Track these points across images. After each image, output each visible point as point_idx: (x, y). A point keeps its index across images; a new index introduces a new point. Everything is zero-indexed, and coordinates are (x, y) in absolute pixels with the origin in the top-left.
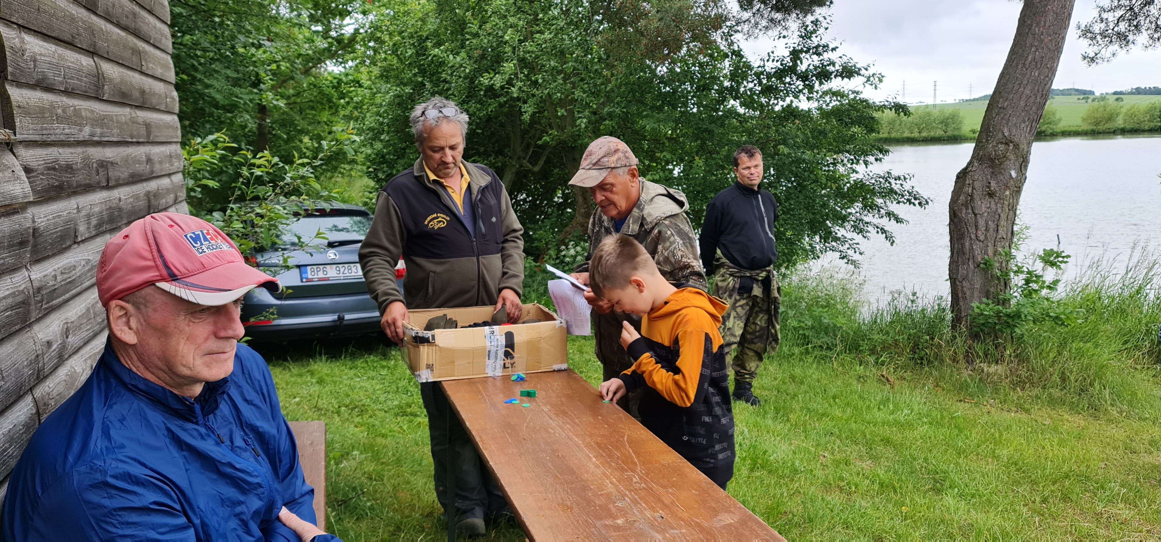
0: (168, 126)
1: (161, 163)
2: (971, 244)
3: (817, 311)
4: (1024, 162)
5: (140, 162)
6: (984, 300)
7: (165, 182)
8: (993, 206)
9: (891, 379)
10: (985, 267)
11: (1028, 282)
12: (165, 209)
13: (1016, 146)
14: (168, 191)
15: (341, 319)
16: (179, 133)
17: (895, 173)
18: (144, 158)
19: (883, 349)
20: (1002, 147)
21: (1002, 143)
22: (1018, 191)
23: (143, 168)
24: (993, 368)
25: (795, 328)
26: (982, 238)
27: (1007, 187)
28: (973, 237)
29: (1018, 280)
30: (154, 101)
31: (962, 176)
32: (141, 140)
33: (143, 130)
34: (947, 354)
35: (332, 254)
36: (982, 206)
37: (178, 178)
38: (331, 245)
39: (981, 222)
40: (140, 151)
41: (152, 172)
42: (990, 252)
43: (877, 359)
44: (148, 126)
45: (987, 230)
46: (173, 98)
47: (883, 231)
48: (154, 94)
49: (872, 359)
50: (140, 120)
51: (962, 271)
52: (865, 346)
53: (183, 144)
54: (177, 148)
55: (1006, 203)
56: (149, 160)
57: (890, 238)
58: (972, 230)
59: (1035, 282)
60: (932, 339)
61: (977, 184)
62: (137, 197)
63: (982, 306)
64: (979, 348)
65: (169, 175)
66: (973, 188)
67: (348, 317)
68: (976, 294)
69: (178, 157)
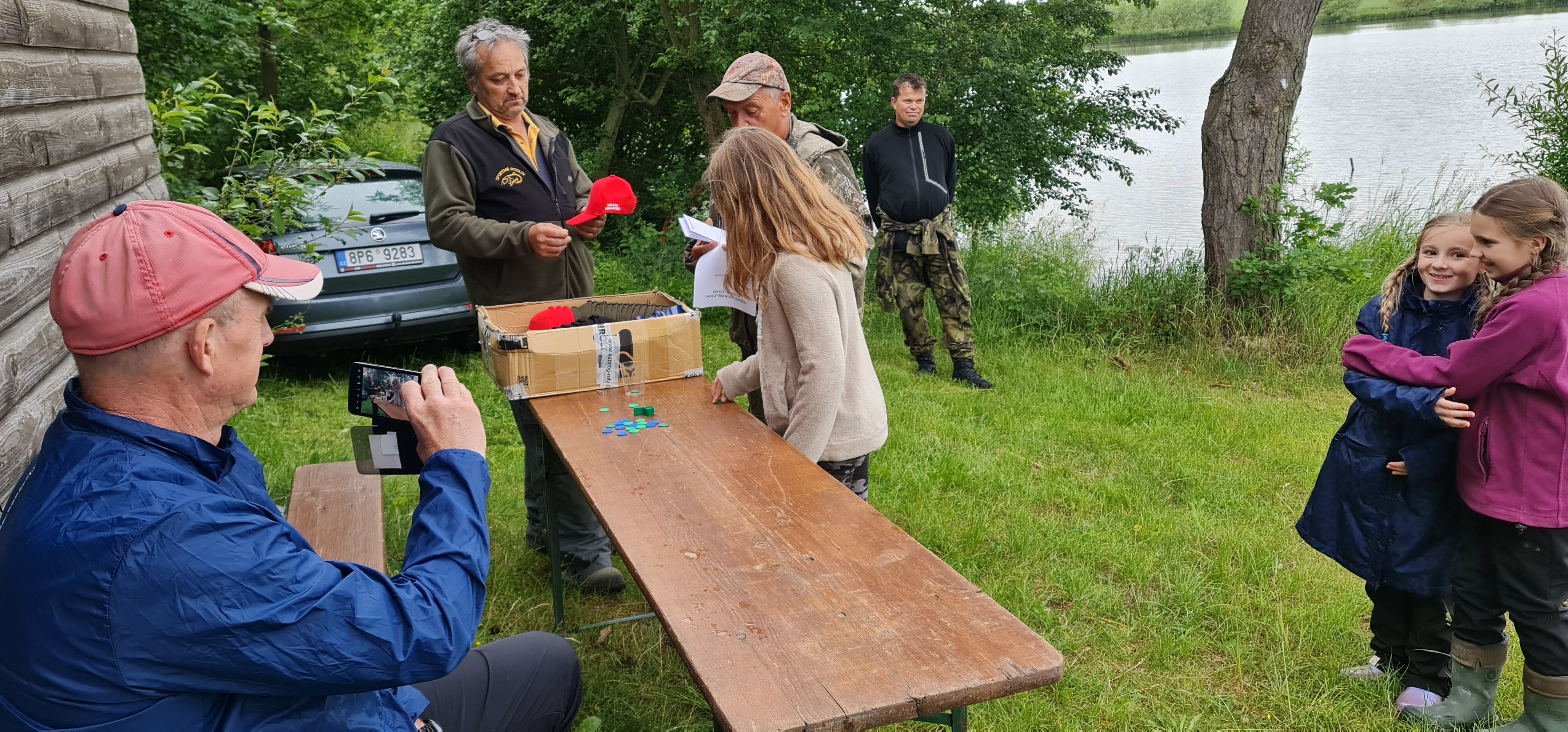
0: (125, 73)
1: (119, 125)
2: (1230, 181)
3: (1032, 278)
4: (1298, 67)
5: (90, 128)
6: (1247, 253)
7: (129, 151)
8: (1258, 129)
9: (1127, 362)
10: (1248, 210)
11: (1301, 227)
12: (133, 189)
13: (1289, 46)
14: (134, 163)
15: (396, 320)
16: (142, 81)
17: (1134, 89)
18: (95, 122)
19: (1117, 325)
20: (1269, 48)
21: (1269, 42)
22: (1290, 107)
23: (94, 136)
24: (1256, 342)
25: (1001, 302)
26: (1244, 172)
27: (1276, 102)
28: (1232, 170)
29: (1290, 225)
30: (102, 39)
31: (1219, 89)
32: (88, 97)
33: (90, 84)
34: (1198, 326)
35: (377, 233)
36: (1244, 128)
37: (147, 144)
38: (375, 220)
39: (1243, 151)
40: (89, 113)
41: (109, 139)
42: (1254, 189)
43: (1110, 337)
44: (96, 76)
45: (1250, 161)
46: (128, 32)
47: (1118, 167)
48: (101, 30)
49: (1102, 338)
50: (84, 69)
51: (1218, 217)
52: (1093, 322)
53: (150, 98)
54: (141, 103)
55: (1275, 123)
56: (102, 124)
57: (1126, 176)
58: (1231, 161)
59: (1312, 227)
60: (1180, 308)
61: (1238, 100)
62: (90, 177)
63: (1244, 262)
64: (1238, 315)
65: (133, 141)
66: (1232, 106)
67: (405, 316)
68: (1236, 246)
69: (143, 114)
